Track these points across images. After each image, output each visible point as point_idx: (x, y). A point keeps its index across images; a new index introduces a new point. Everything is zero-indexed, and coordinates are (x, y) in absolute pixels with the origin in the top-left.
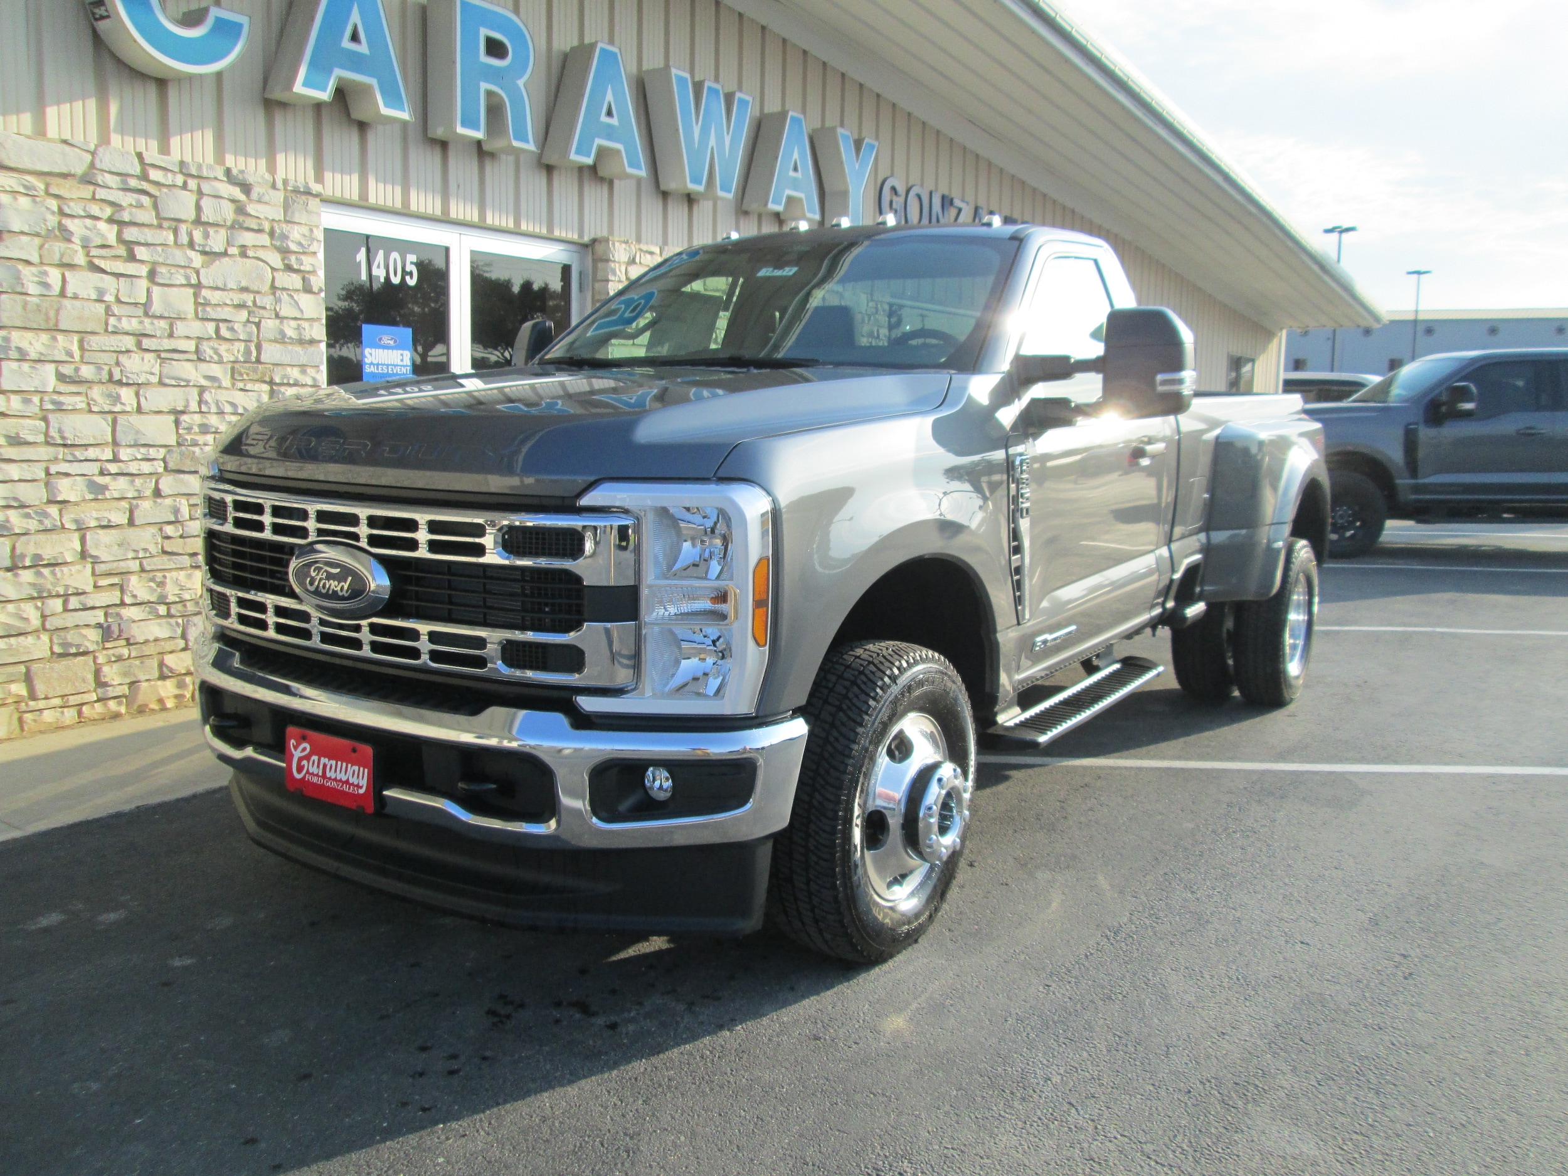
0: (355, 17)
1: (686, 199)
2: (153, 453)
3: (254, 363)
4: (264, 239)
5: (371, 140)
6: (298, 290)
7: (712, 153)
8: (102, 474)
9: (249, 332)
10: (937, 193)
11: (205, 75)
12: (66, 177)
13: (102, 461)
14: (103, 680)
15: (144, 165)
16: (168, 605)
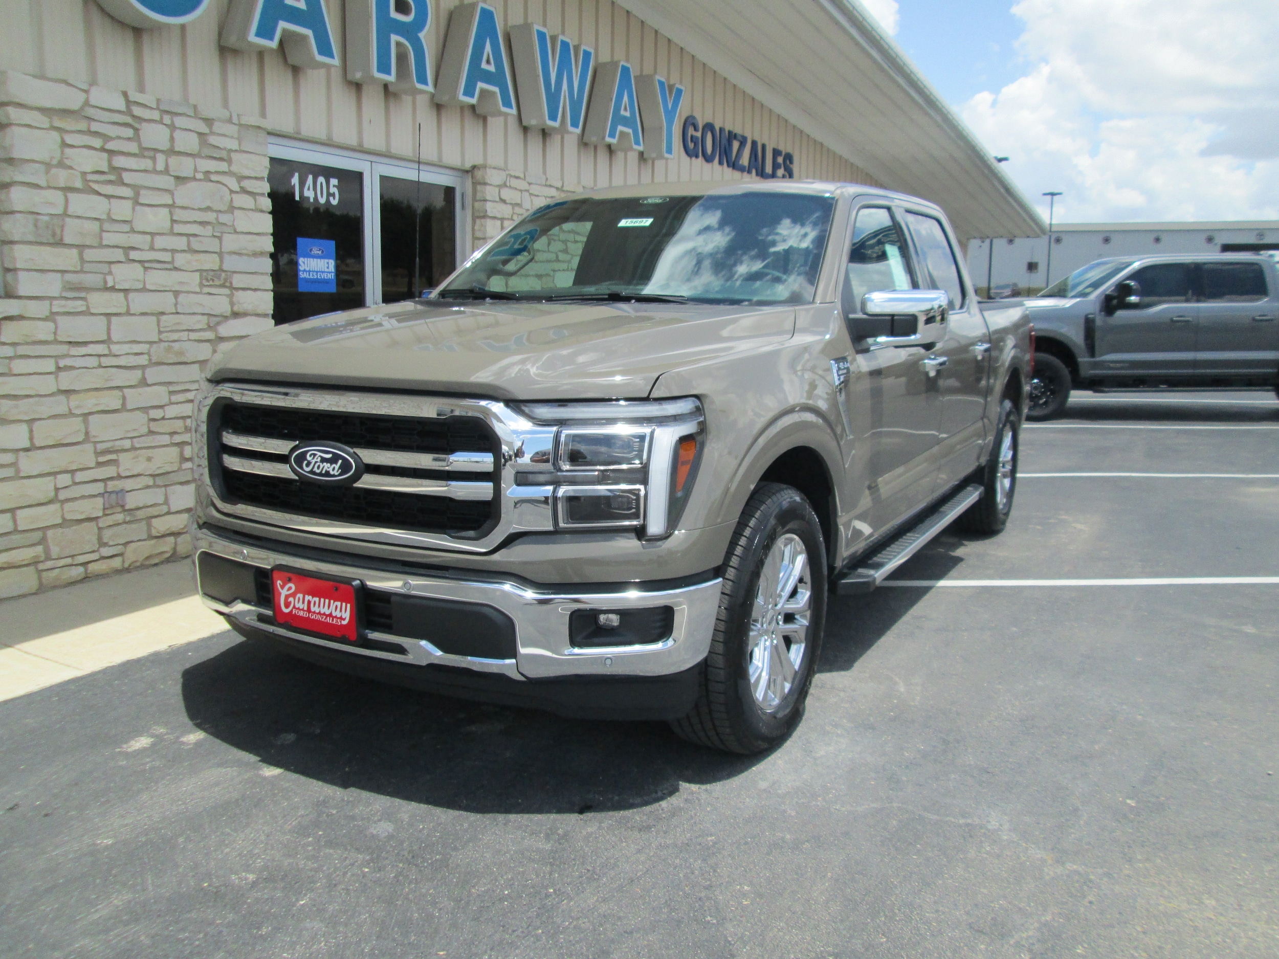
1: (541, 133)
2: (139, 348)
3: (219, 271)
4: (223, 166)
5: (302, 82)
6: (252, 210)
7: (565, 97)
8: (100, 366)
9: (214, 245)
10: (724, 129)
11: (175, 25)
12: (65, 113)
13: (99, 356)
14: (105, 540)
15: (128, 102)
16: (154, 477)
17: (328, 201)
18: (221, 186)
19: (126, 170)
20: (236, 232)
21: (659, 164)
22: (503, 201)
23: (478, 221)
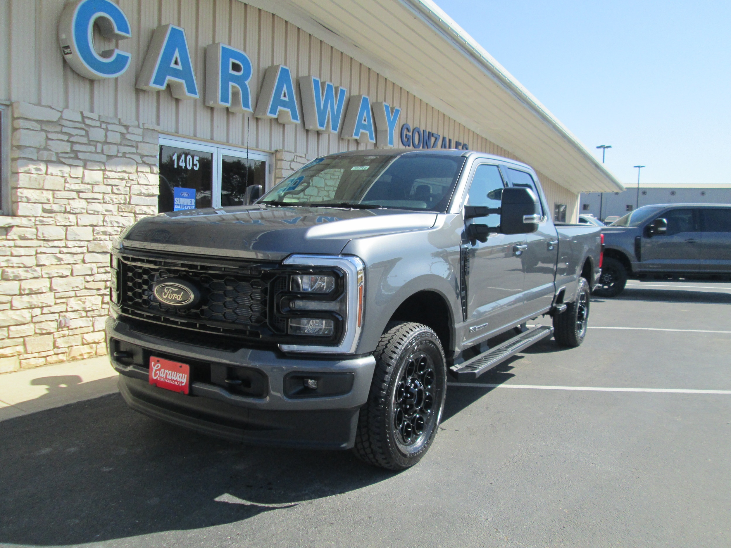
0: (177, 54)
1: (316, 133)
2: (82, 244)
3: (128, 204)
4: (134, 150)
5: (181, 106)
6: (148, 173)
7: (329, 113)
8: (60, 253)
9: (127, 191)
11: (111, 78)
12: (50, 122)
13: (60, 247)
14: (57, 345)
15: (83, 117)
16: (87, 312)
17: (193, 169)
18: (132, 160)
19: (80, 151)
20: (139, 184)
22: (292, 169)
23: (278, 180)
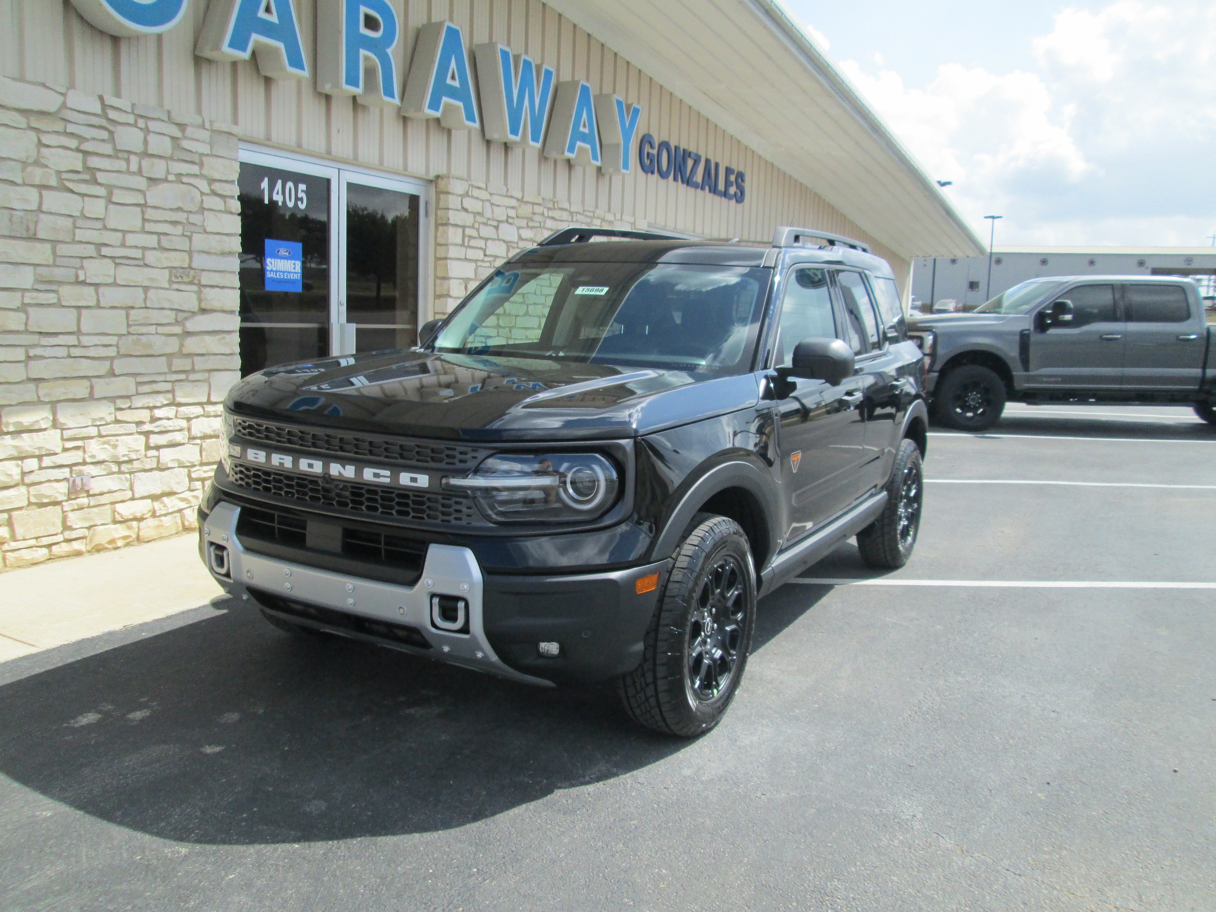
1: (503, 147)
2: (108, 340)
3: (188, 268)
4: (195, 169)
5: (274, 92)
6: (221, 211)
7: (526, 111)
8: (70, 356)
9: (184, 244)
10: (679, 148)
11: (151, 34)
12: (42, 113)
13: (69, 346)
14: (69, 524)
15: (104, 106)
16: (119, 463)
17: (296, 204)
18: (191, 187)
19: (99, 170)
20: (205, 232)
21: (617, 180)
22: (466, 210)
23: (441, 228)
